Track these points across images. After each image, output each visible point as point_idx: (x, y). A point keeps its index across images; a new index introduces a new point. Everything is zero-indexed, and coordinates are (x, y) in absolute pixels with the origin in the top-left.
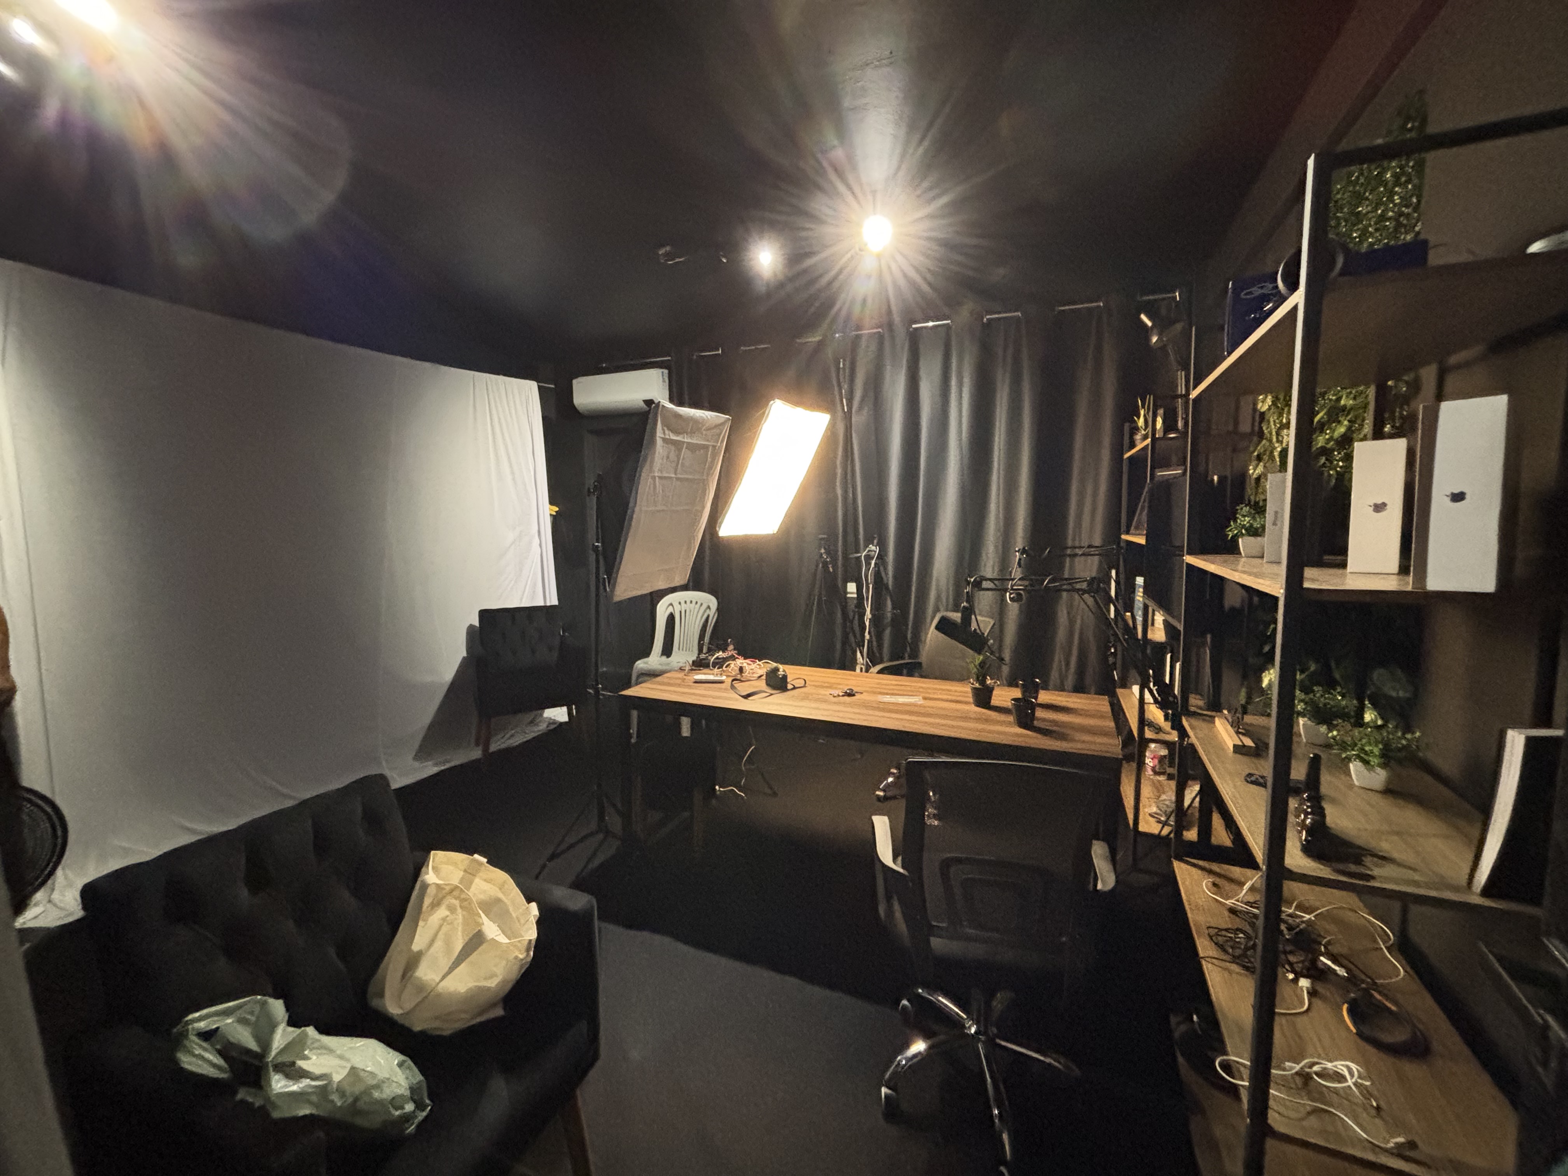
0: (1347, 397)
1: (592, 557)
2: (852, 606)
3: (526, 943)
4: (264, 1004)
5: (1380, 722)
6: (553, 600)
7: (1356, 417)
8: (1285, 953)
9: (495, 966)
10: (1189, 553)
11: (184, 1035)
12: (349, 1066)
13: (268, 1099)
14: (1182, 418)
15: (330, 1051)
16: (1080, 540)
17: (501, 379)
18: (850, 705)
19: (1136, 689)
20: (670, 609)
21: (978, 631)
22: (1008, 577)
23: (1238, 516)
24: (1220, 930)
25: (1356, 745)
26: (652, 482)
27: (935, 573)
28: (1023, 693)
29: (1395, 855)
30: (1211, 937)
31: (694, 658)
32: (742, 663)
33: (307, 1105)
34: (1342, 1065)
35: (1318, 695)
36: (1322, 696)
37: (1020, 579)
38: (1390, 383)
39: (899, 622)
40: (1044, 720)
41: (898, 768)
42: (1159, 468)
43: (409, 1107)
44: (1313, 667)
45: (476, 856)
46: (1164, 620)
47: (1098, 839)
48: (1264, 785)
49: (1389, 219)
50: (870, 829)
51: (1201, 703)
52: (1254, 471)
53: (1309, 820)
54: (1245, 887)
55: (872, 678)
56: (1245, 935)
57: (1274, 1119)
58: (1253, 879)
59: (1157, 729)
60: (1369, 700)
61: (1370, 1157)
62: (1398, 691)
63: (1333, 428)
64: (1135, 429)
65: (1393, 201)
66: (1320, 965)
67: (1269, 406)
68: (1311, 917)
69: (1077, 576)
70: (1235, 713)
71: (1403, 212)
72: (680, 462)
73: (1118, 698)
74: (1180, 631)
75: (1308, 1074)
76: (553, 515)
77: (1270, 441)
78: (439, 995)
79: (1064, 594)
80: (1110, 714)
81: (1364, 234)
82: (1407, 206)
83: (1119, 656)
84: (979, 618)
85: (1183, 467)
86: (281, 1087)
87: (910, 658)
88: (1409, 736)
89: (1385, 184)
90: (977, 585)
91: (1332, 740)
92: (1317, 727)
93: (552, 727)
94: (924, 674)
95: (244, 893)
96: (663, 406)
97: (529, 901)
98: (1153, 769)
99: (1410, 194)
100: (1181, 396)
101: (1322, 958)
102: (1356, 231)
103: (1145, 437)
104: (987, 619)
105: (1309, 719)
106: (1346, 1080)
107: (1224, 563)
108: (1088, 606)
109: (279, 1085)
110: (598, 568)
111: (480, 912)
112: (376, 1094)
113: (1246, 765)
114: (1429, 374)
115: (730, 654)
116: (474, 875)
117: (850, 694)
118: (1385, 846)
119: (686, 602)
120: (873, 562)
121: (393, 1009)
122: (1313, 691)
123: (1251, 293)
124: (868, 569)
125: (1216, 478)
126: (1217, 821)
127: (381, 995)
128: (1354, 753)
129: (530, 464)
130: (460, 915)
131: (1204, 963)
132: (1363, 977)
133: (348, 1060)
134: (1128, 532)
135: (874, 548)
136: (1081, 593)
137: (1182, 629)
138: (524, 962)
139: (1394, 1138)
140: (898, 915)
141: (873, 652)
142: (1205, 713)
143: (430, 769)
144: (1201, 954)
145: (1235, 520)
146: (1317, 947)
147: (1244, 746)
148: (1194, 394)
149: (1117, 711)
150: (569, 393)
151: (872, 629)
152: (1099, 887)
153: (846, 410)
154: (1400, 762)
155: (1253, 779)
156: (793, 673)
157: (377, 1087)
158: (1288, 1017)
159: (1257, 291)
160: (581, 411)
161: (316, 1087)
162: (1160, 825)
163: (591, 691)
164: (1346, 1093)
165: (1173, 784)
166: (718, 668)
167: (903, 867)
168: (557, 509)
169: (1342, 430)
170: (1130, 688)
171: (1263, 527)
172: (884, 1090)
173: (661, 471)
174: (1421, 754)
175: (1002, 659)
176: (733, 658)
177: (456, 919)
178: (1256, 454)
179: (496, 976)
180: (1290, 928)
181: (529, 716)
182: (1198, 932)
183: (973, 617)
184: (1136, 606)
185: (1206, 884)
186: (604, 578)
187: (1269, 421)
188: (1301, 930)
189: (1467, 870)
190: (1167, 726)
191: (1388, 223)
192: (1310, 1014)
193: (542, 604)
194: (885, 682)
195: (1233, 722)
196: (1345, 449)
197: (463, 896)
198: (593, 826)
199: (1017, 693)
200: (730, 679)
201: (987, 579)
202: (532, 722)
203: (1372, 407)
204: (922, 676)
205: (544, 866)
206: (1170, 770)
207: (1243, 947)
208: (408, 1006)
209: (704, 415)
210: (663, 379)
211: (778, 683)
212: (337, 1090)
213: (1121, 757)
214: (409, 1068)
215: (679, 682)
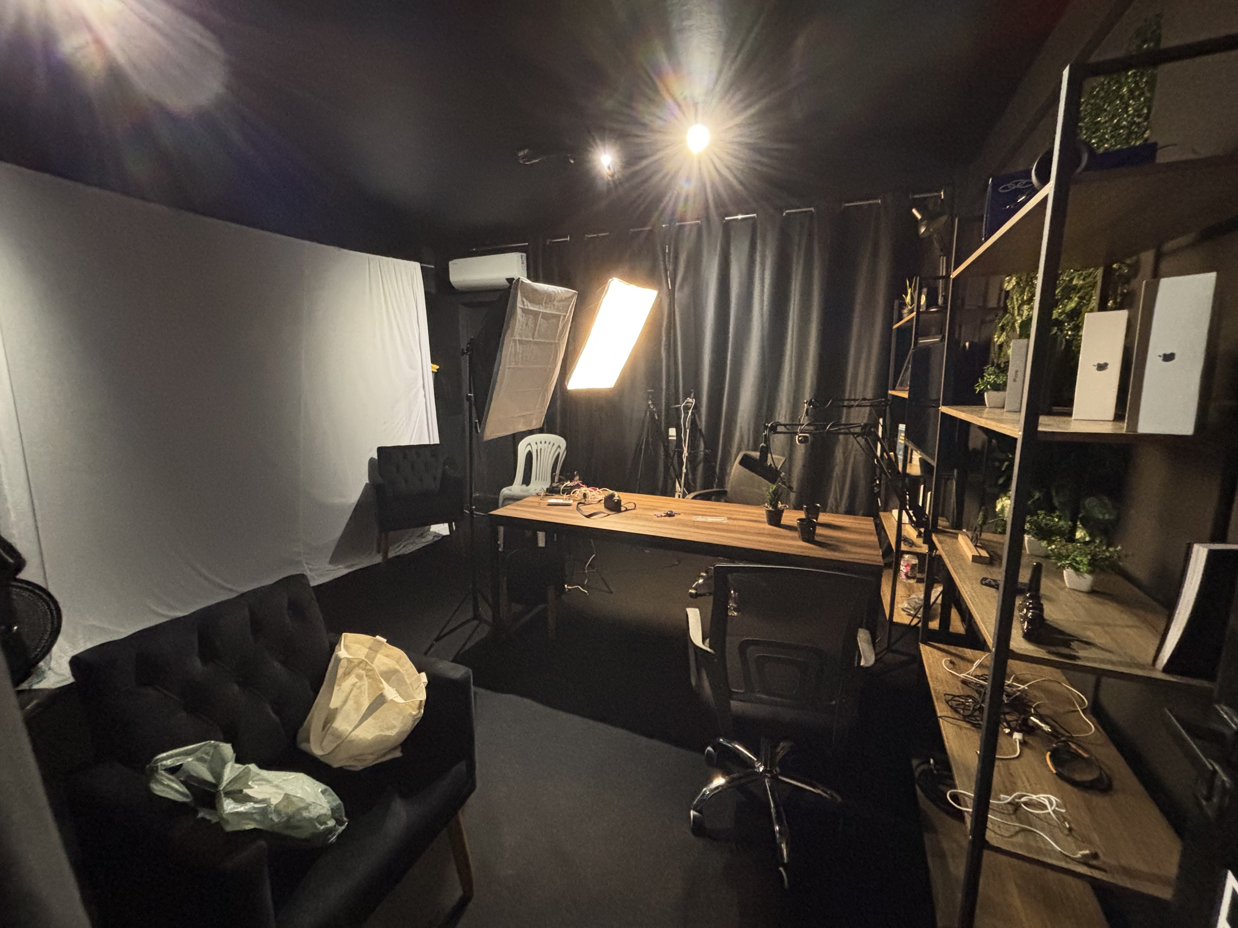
0: (1079, 278)
1: (466, 404)
2: (672, 447)
3: (418, 703)
4: (216, 747)
5: (1087, 539)
6: (435, 440)
7: (1087, 294)
8: (1005, 714)
9: (394, 719)
10: (944, 405)
11: (155, 770)
12: (283, 793)
13: (222, 818)
14: (942, 296)
15: (268, 781)
16: (855, 395)
17: (390, 259)
18: (671, 523)
19: (895, 512)
20: (529, 448)
21: (773, 466)
22: (798, 423)
23: (985, 374)
24: (955, 696)
25: (1069, 556)
26: (513, 345)
27: (739, 420)
28: (807, 516)
29: (1097, 641)
30: (947, 702)
31: (548, 486)
32: (586, 490)
33: (253, 822)
34: (1044, 797)
35: (1041, 517)
36: (1044, 518)
37: (807, 425)
38: (1115, 266)
39: (710, 459)
40: (821, 535)
41: (707, 572)
42: (922, 336)
43: (331, 823)
44: (1037, 495)
45: (378, 637)
46: (920, 459)
47: (862, 627)
48: (996, 587)
49: (1123, 127)
50: (685, 619)
51: (946, 524)
52: (998, 339)
53: (1031, 614)
54: (975, 665)
55: (688, 503)
56: (973, 700)
57: (990, 836)
58: (982, 658)
59: (910, 543)
60: (1080, 522)
61: (1063, 864)
62: (1103, 515)
63: (1065, 304)
64: (903, 305)
65: (1127, 112)
66: (1030, 724)
67: (1013, 286)
68: (1025, 687)
69: (852, 422)
70: (975, 530)
71: (1135, 121)
72: (537, 328)
73: (881, 519)
74: (933, 467)
75: (1018, 803)
76: (435, 373)
77: (1013, 315)
78: (351, 742)
79: (841, 437)
80: (875, 532)
81: (1102, 141)
82: (1139, 116)
83: (883, 487)
84: (774, 456)
85: (941, 336)
86: (231, 809)
87: (717, 487)
88: (1111, 549)
89: (1121, 97)
90: (773, 429)
91: (1050, 552)
92: (1039, 542)
93: (436, 539)
94: (727, 500)
95: (198, 663)
96: (522, 282)
97: (420, 671)
98: (906, 575)
99: (1141, 106)
100: (942, 277)
101: (1032, 718)
102: (1095, 138)
103: (911, 311)
104: (782, 457)
105: (1033, 536)
106: (1047, 809)
107: (972, 412)
108: (861, 446)
109: (229, 808)
110: (471, 415)
111: (382, 680)
112: (305, 814)
113: (982, 572)
114: (1147, 257)
115: (576, 483)
116: (377, 652)
117: (670, 515)
118: (1090, 634)
119: (541, 442)
120: (690, 411)
121: (317, 752)
122: (1037, 514)
123: (1007, 188)
124: (685, 418)
125: (967, 344)
126: (955, 615)
127: (308, 740)
128: (1068, 562)
129: (415, 330)
130: (366, 682)
131: (941, 720)
132: (1063, 732)
133: (281, 789)
134: (894, 389)
135: (691, 401)
136: (855, 436)
137: (935, 466)
138: (416, 717)
139: (1080, 850)
140: (706, 684)
141: (688, 482)
142: (951, 531)
143: (342, 571)
144: (939, 715)
145: (982, 379)
146: (1028, 709)
147: (981, 557)
148: (954, 275)
149: (880, 528)
150: (446, 271)
151: (689, 466)
152: (862, 663)
153: (670, 288)
154: (1103, 570)
155: (987, 581)
156: (625, 498)
157: (306, 808)
158: (1004, 762)
159: (1012, 186)
160: (456, 287)
161: (259, 808)
162: (911, 618)
163: (467, 511)
164: (1045, 818)
165: (922, 587)
166: (567, 494)
167: (710, 647)
168: (438, 367)
169: (1073, 305)
170: (891, 511)
171: (1005, 384)
172: (692, 813)
173: (520, 335)
174: (1121, 564)
175: (790, 488)
176: (578, 486)
177: (364, 685)
178: (1000, 325)
179: (394, 727)
180: (1008, 695)
181: (419, 530)
182: (937, 699)
183: (769, 455)
184: (898, 447)
185: (945, 662)
186: (476, 423)
187: (1012, 298)
188: (1017, 697)
189: (1152, 652)
190: (920, 541)
191: (1121, 131)
192: (1022, 759)
193: (427, 443)
194: (697, 505)
195: (972, 537)
196: (1074, 320)
197: (368, 667)
198: (470, 615)
199: (802, 515)
200: (576, 503)
201: (781, 425)
202: (422, 536)
203: (1099, 284)
204: (726, 502)
205: (431, 646)
206: (919, 576)
207: (971, 709)
208: (329, 749)
209: (555, 290)
210: (522, 261)
211: (614, 506)
212: (275, 811)
213: (882, 564)
214: (330, 795)
215: (536, 504)
